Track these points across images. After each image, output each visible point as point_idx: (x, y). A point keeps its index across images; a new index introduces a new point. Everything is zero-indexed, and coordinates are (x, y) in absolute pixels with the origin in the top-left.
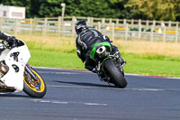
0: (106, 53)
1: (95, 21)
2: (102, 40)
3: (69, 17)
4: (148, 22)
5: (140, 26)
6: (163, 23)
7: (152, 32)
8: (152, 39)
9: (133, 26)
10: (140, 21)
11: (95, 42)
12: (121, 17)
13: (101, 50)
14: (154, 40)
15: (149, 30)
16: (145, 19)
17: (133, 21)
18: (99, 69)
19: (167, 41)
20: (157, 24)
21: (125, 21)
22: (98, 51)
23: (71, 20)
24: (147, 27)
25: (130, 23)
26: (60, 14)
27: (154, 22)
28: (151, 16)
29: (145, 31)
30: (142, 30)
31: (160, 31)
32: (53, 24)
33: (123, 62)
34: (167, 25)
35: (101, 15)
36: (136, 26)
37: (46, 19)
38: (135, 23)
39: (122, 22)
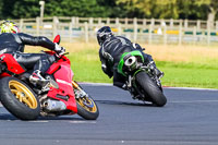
0: (138, 65)
1: (81, 21)
2: (132, 49)
3: (49, 18)
4: (145, 21)
5: (136, 26)
6: (163, 22)
7: (150, 34)
8: (150, 41)
9: (127, 26)
10: (135, 20)
11: (122, 52)
12: (112, 16)
13: (130, 61)
14: (153, 43)
15: (147, 31)
16: (142, 18)
17: (126, 20)
18: (130, 85)
19: (169, 44)
20: (156, 23)
21: (117, 20)
22: (127, 63)
23: (51, 21)
24: (144, 27)
25: (123, 23)
26: (39, 15)
27: (153, 21)
28: (149, 13)
29: (141, 33)
30: (139, 31)
31: (159, 32)
32: (30, 27)
33: (160, 75)
34: (168, 24)
35: (88, 14)
36: (130, 26)
37: (22, 20)
38: (129, 23)
39: (114, 22)
